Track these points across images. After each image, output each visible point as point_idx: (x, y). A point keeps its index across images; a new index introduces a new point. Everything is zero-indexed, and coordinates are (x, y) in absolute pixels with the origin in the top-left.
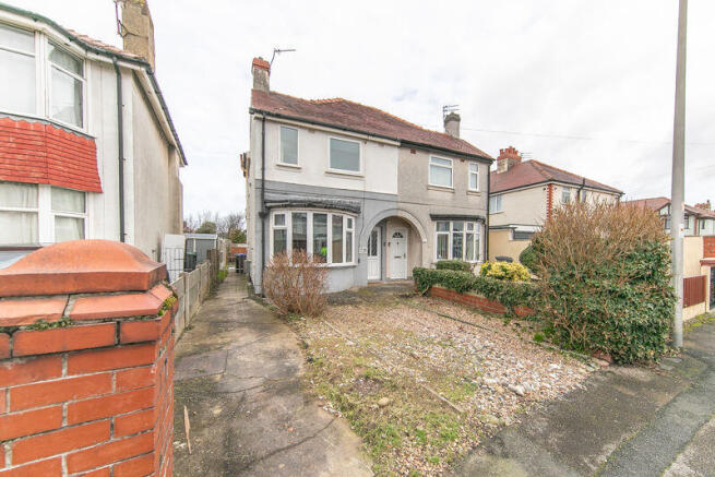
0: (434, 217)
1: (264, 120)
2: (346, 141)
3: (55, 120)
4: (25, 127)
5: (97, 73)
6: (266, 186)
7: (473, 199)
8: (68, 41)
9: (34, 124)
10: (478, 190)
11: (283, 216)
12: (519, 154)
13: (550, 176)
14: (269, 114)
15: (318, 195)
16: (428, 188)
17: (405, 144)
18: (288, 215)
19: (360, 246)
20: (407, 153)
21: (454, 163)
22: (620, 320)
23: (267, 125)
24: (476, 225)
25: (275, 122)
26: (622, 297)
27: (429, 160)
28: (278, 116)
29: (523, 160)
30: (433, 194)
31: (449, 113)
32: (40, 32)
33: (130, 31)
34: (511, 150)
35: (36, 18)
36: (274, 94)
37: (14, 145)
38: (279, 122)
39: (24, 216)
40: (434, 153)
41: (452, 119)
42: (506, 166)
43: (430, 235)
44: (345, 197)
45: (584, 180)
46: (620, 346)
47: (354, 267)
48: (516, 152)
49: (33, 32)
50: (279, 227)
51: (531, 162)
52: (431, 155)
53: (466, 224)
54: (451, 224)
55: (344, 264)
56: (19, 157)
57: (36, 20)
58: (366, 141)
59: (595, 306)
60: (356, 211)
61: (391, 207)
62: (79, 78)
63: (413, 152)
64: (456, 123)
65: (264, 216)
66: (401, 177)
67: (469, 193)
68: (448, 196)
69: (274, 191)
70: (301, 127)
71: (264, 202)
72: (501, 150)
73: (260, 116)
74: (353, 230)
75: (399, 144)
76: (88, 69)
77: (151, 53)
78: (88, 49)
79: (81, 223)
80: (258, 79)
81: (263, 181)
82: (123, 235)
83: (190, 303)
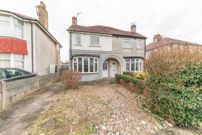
0: (125, 58)
1: (71, 33)
2: (95, 36)
3: (14, 37)
4: (7, 39)
5: (27, 25)
6: (72, 51)
7: (139, 51)
8: (18, 17)
9: (9, 38)
10: (141, 48)
11: (76, 59)
12: (161, 36)
13: (171, 42)
14: (72, 31)
16: (123, 48)
17: (114, 35)
18: (77, 58)
19: (100, 67)
20: (115, 38)
21: (132, 40)
22: (177, 105)
23: (72, 34)
24: (139, 60)
25: (74, 33)
26: (179, 92)
27: (123, 39)
28: (74, 31)
29: (163, 38)
30: (124, 50)
31: (132, 25)
32: (11, 16)
33: (40, 14)
34: (159, 35)
35: (9, 12)
36: (78, 26)
37: (4, 44)
38: (75, 33)
39: (8, 61)
40: (124, 37)
41: (134, 27)
42: (156, 41)
43: (123, 63)
44: (95, 53)
45: (187, 42)
46: (179, 118)
47: (98, 73)
48: (160, 36)
49: (9, 16)
50: (75, 62)
51: (165, 38)
52: (123, 38)
53: (135, 60)
54: (131, 59)
55: (94, 72)
56: (6, 46)
57: (8, 13)
58: (101, 36)
59: (164, 96)
60: (99, 56)
61: (110, 55)
62: (22, 26)
63: (117, 38)
64: (135, 28)
65: (71, 59)
66: (113, 46)
67: (137, 49)
68: (130, 51)
70: (81, 33)
71: (71, 55)
72: (155, 36)
73: (70, 31)
74: (97, 62)
75: (112, 36)
76: (25, 24)
77: (46, 19)
78: (23, 19)
79: (23, 62)
80: (73, 22)
81: (71, 49)
82: (33, 65)
83: (42, 83)
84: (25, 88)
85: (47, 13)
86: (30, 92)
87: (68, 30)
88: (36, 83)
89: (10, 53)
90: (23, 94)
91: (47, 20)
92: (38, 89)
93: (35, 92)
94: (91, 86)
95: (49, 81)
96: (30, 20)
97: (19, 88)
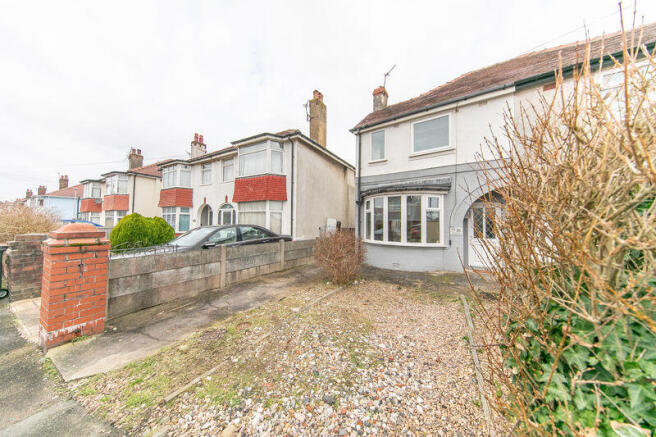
1: (361, 134)
2: (432, 119)
4: (263, 178)
5: (287, 145)
6: (362, 181)
11: (369, 202)
14: (364, 128)
15: (402, 180)
17: (522, 85)
19: (451, 226)
23: (363, 136)
25: (368, 131)
32: (268, 139)
33: (313, 116)
35: (264, 134)
38: (371, 131)
39: (264, 214)
44: (432, 176)
47: (443, 248)
49: (265, 141)
50: (368, 211)
57: (265, 136)
58: (456, 109)
60: (445, 188)
62: (281, 151)
65: (360, 203)
69: (368, 184)
70: (388, 126)
71: (360, 193)
73: (358, 132)
74: (440, 209)
75: (513, 89)
76: (285, 145)
77: (321, 123)
78: (282, 137)
79: (281, 214)
80: (376, 102)
81: (360, 178)
82: (292, 220)
83: (292, 257)
84: (257, 262)
85: (325, 107)
86: (266, 269)
87: (352, 131)
88: (278, 255)
89: (265, 201)
90: (253, 271)
91: (325, 122)
92: (282, 268)
93: (276, 272)
94: (392, 287)
95: (309, 255)
96: (291, 135)
97: (246, 259)
